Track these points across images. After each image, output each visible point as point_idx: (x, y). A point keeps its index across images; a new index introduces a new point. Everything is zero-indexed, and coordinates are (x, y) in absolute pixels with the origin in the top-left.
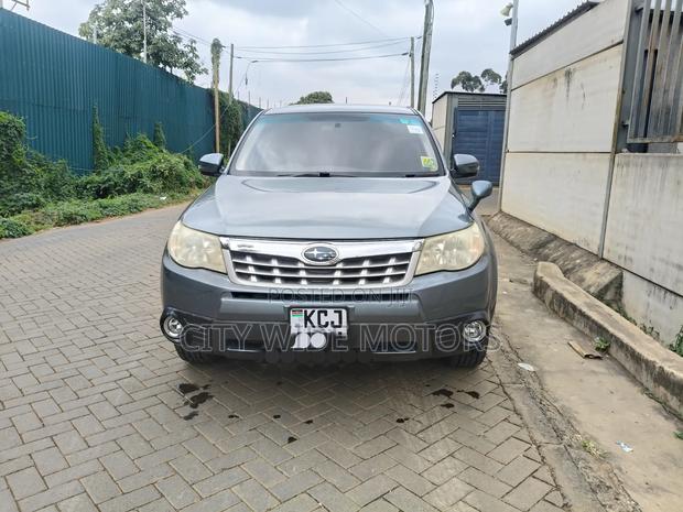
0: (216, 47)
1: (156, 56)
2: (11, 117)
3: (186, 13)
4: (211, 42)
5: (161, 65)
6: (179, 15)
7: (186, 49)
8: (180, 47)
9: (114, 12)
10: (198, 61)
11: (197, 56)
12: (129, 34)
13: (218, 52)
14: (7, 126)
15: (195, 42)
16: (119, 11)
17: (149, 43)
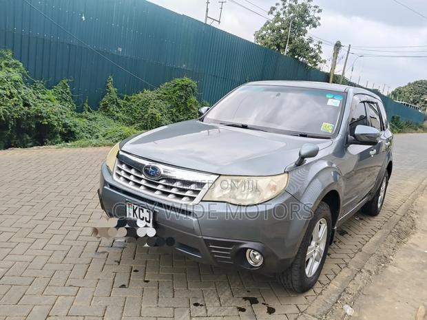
0: (338, 46)
1: (293, 51)
2: (191, 81)
3: (320, 24)
4: (335, 43)
5: (296, 57)
6: (315, 26)
7: (315, 48)
8: (311, 45)
9: (276, 24)
10: (321, 55)
11: (321, 52)
12: (281, 37)
13: (338, 50)
14: (187, 86)
15: (321, 43)
16: (280, 23)
17: (290, 43)
